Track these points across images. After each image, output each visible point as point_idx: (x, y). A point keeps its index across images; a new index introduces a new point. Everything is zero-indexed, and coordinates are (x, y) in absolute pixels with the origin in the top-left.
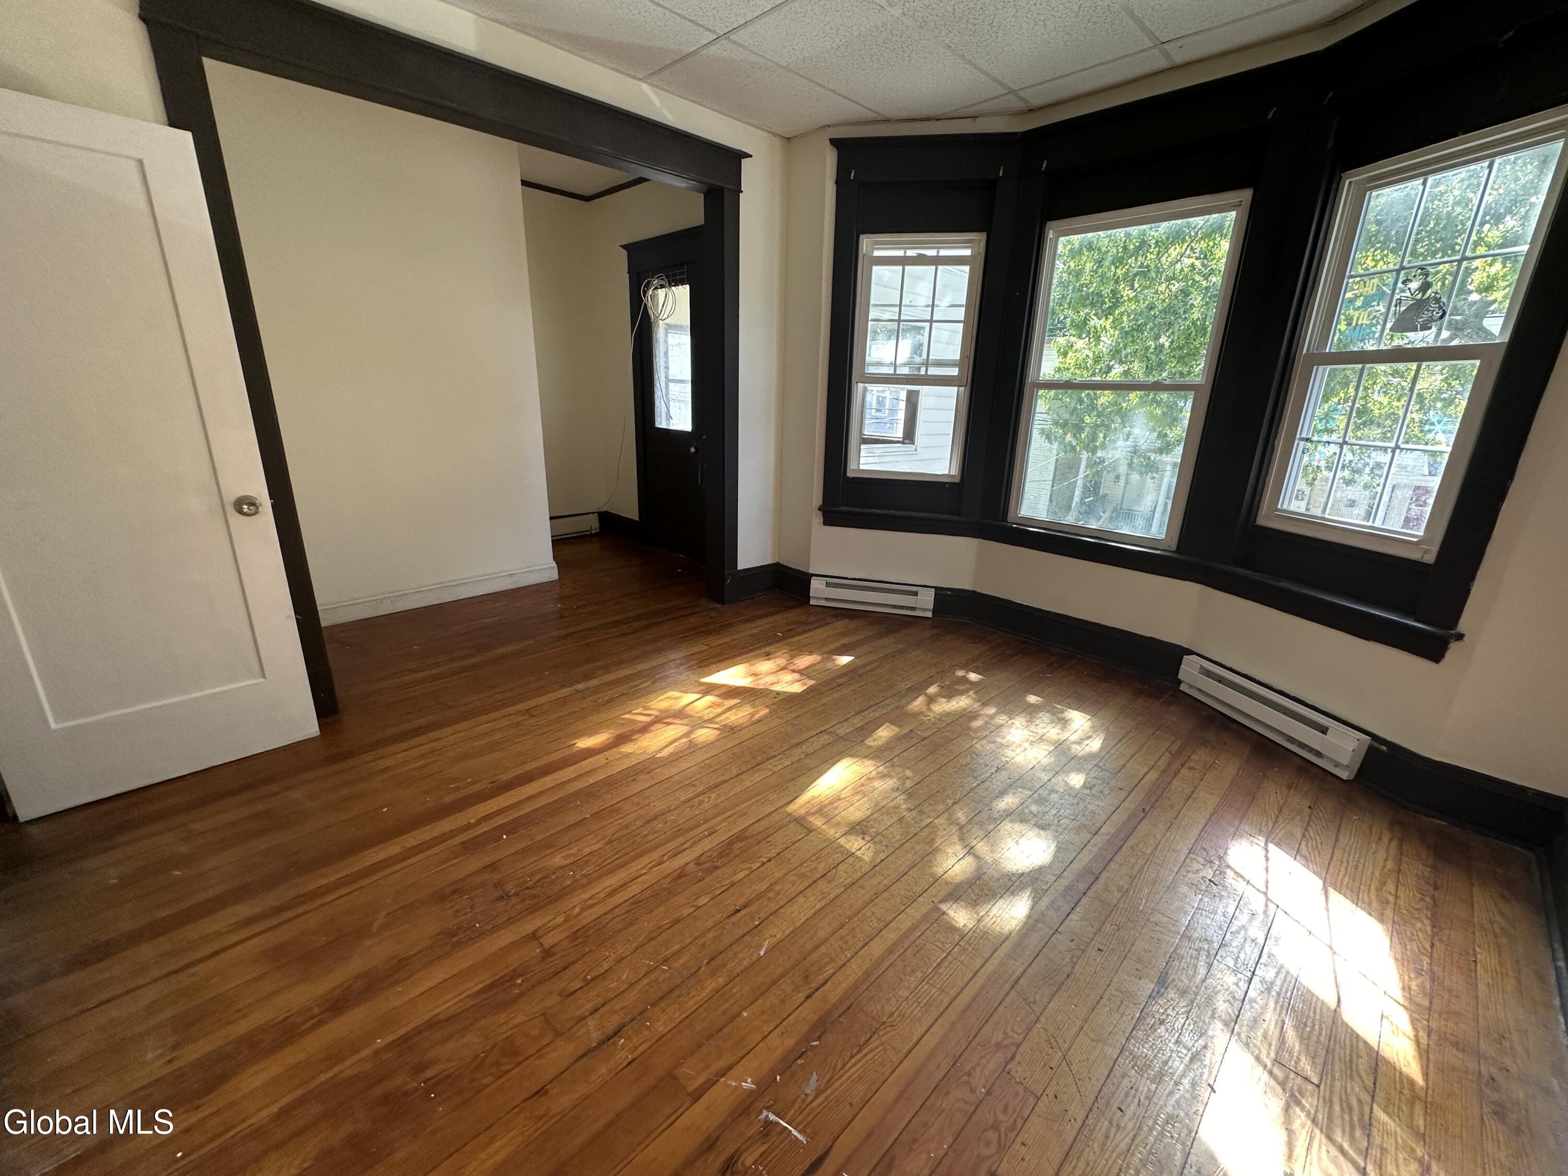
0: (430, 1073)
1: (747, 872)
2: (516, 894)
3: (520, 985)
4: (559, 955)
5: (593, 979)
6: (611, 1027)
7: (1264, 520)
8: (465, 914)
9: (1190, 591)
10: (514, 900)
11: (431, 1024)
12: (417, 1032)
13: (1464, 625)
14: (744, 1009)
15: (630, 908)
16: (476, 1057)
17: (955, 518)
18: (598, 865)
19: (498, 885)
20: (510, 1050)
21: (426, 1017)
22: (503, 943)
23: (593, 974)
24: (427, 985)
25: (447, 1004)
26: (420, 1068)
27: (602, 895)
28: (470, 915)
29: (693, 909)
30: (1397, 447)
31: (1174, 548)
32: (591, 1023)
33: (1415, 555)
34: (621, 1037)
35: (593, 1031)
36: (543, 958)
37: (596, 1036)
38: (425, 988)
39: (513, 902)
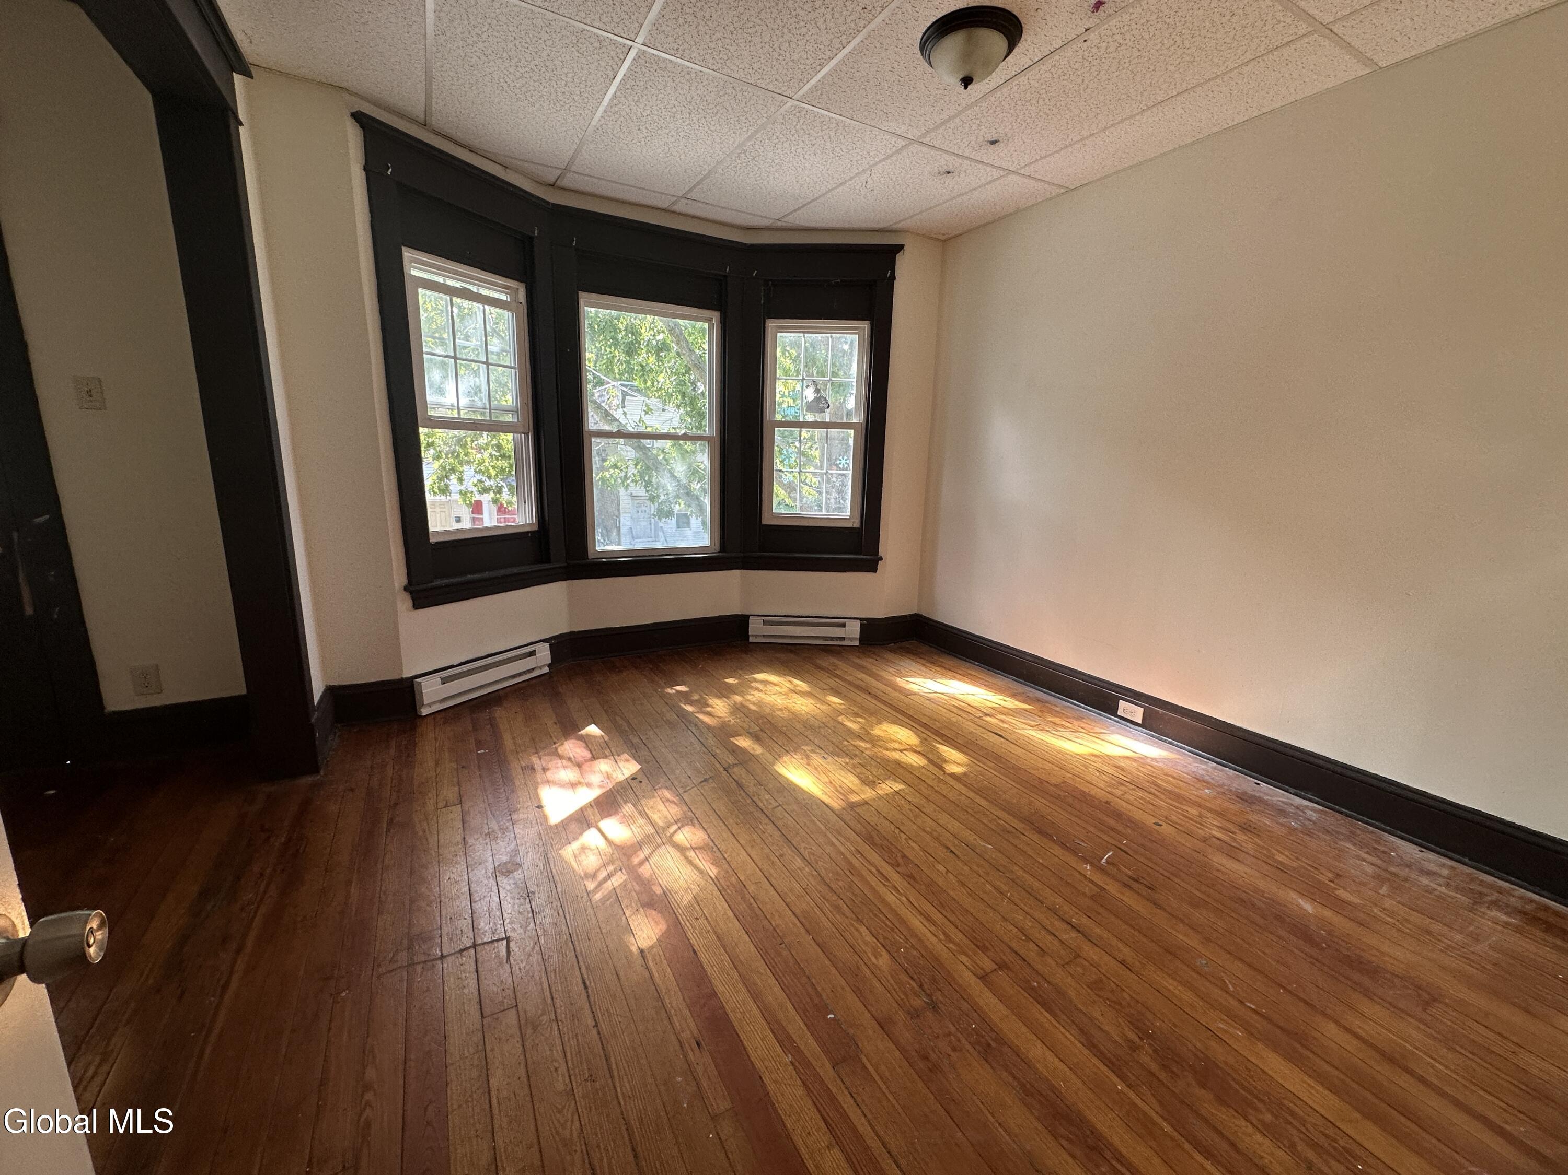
0: (1132, 1036)
1: (910, 842)
2: (929, 996)
3: (1038, 983)
4: (1004, 958)
5: (1025, 935)
6: (1064, 926)
7: (766, 520)
8: (959, 1041)
9: (735, 575)
10: (938, 996)
11: (1092, 1046)
12: (1102, 1057)
13: (881, 552)
14: (1039, 862)
15: (948, 910)
16: (1110, 1006)
17: (547, 566)
18: (893, 930)
19: (915, 1014)
20: (1097, 986)
21: (1086, 1052)
22: (994, 1001)
23: (1020, 935)
24: (1051, 1058)
25: (1068, 1038)
26: (1134, 1048)
27: (933, 928)
28: (959, 1035)
29: (949, 874)
30: (801, 471)
31: (718, 550)
32: (1064, 937)
33: (850, 525)
34: (1072, 921)
35: (1070, 936)
36: (1008, 968)
37: (1074, 934)
38: (1056, 1061)
39: (941, 998)
